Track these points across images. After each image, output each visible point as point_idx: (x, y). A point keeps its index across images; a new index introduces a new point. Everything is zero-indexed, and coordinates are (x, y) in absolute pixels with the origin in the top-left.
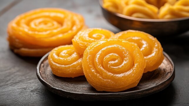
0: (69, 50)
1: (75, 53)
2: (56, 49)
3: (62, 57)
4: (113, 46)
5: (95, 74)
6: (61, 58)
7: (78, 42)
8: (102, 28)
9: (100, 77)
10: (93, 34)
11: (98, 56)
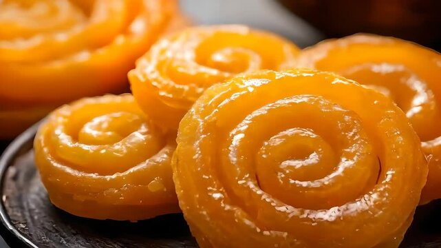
0: (118, 115)
1: (144, 129)
2: (65, 111)
3: (90, 141)
4: (298, 101)
5: (228, 207)
6: (85, 147)
7: (155, 84)
8: (254, 26)
9: (247, 222)
10: (213, 51)
11: (237, 139)
